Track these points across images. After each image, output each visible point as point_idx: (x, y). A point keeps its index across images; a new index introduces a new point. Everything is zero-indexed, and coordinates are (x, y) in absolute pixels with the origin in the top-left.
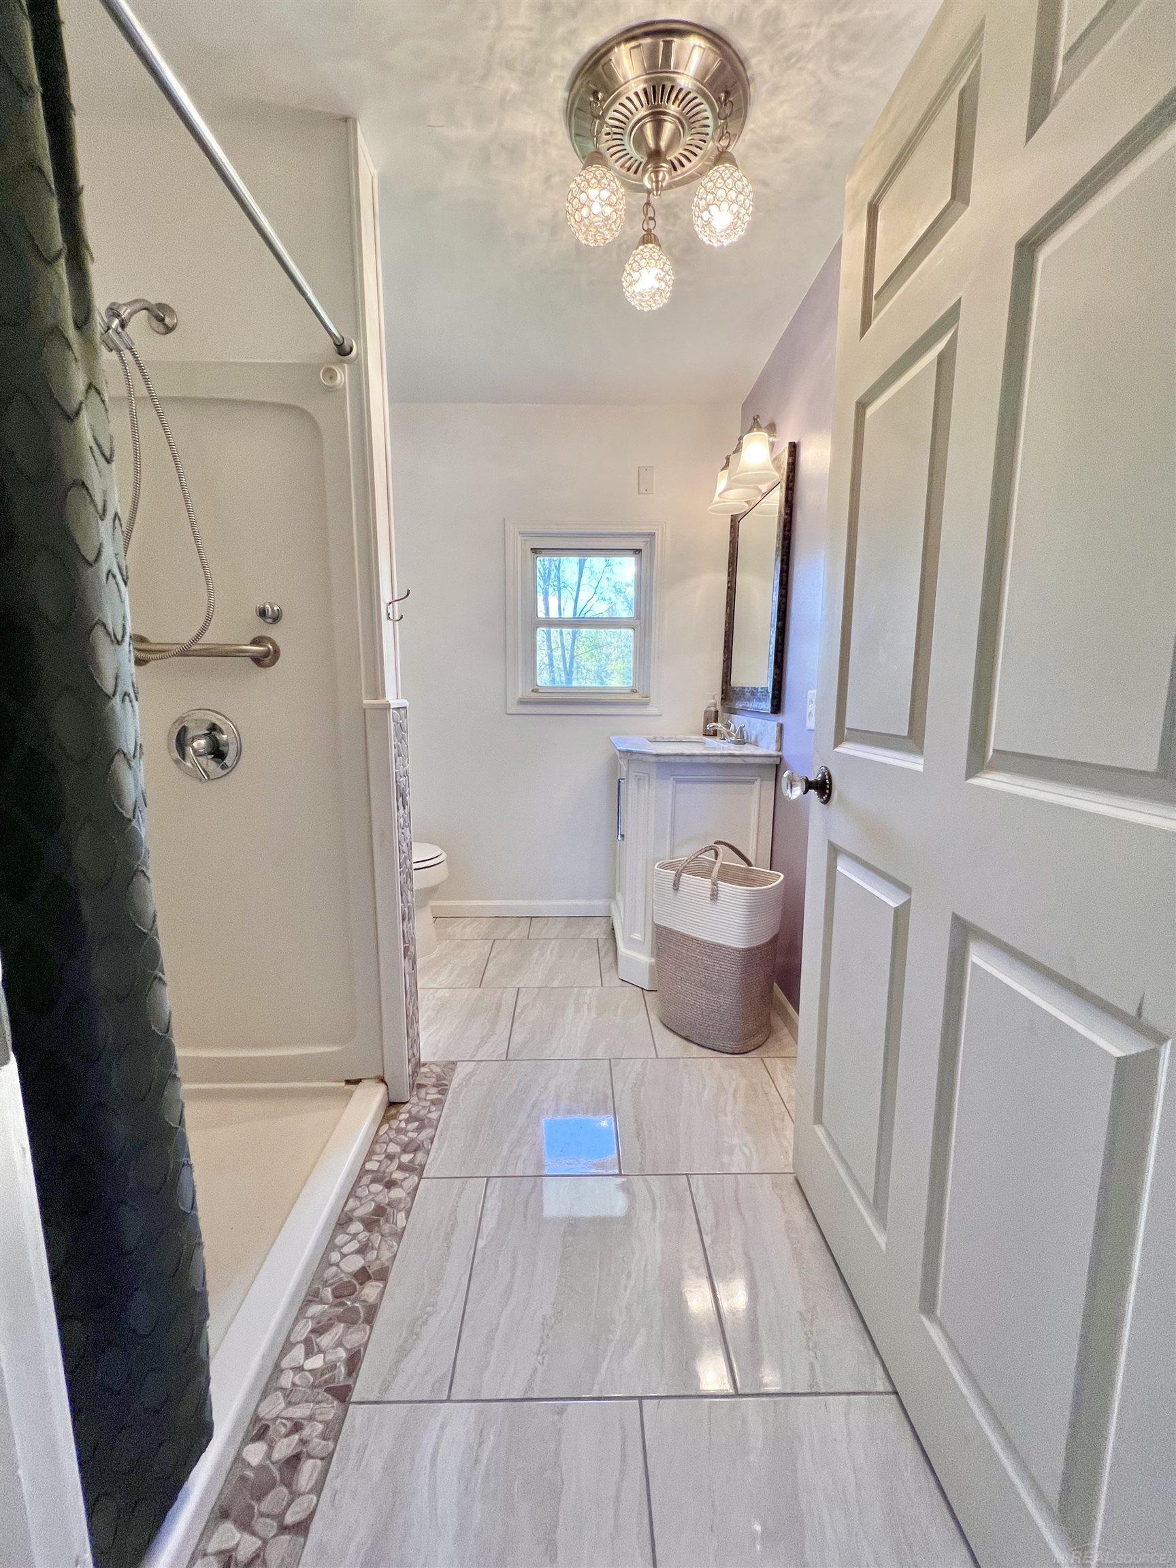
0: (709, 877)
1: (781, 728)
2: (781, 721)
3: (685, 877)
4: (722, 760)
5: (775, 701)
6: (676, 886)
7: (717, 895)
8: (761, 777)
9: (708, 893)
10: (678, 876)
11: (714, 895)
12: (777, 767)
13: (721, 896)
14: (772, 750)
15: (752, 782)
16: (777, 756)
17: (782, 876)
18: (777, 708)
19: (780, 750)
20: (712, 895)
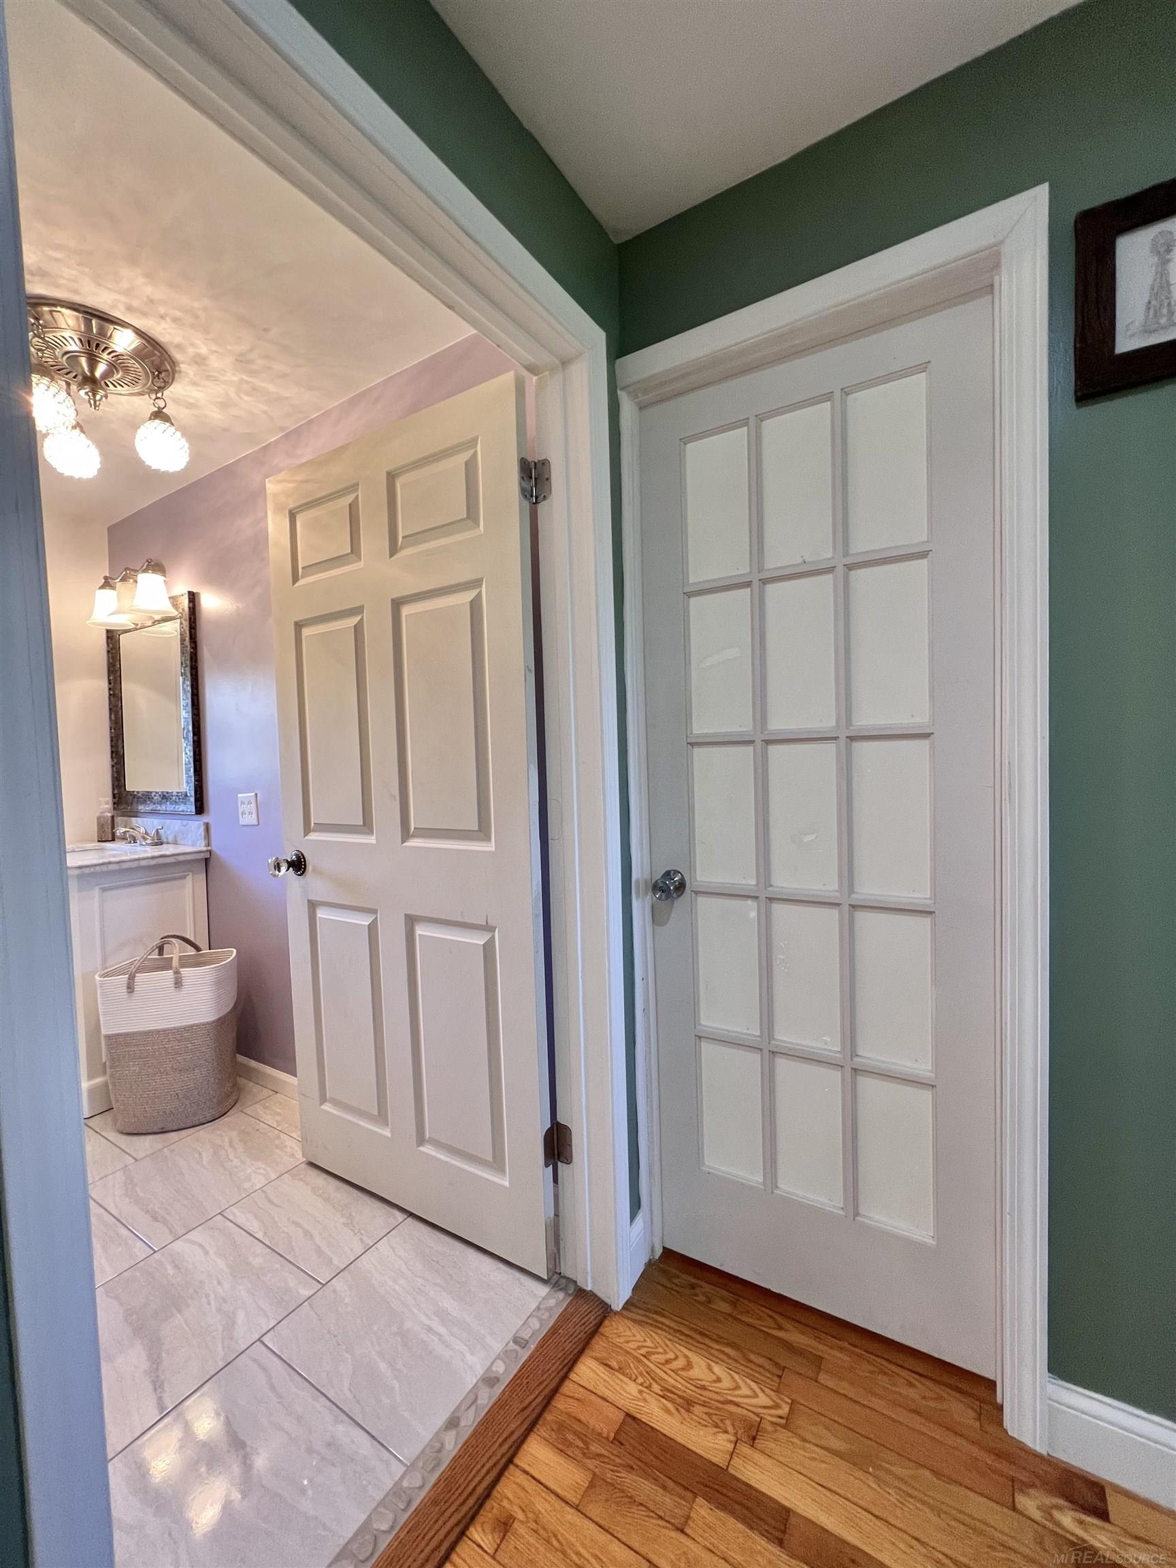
0: (170, 968)
1: (207, 827)
2: (206, 821)
3: (140, 977)
4: (153, 862)
5: (198, 804)
6: (130, 988)
7: (181, 982)
8: (192, 871)
9: (171, 983)
10: (132, 978)
11: (178, 983)
12: (207, 861)
13: (185, 981)
14: (201, 846)
15: (184, 877)
16: (207, 851)
17: (235, 951)
18: (200, 808)
19: (208, 845)
20: (176, 984)
